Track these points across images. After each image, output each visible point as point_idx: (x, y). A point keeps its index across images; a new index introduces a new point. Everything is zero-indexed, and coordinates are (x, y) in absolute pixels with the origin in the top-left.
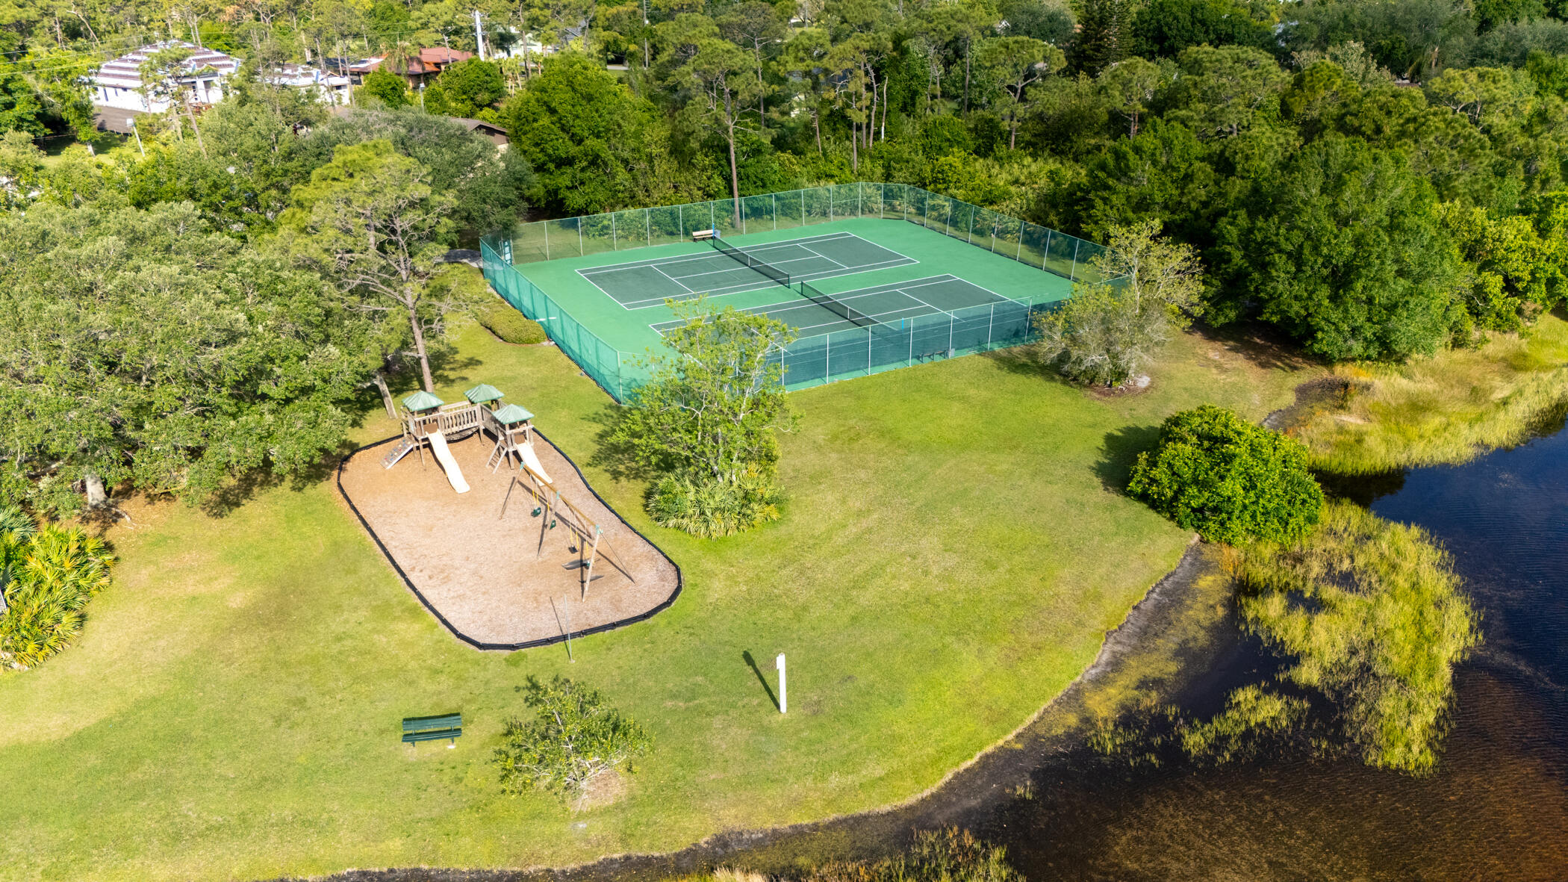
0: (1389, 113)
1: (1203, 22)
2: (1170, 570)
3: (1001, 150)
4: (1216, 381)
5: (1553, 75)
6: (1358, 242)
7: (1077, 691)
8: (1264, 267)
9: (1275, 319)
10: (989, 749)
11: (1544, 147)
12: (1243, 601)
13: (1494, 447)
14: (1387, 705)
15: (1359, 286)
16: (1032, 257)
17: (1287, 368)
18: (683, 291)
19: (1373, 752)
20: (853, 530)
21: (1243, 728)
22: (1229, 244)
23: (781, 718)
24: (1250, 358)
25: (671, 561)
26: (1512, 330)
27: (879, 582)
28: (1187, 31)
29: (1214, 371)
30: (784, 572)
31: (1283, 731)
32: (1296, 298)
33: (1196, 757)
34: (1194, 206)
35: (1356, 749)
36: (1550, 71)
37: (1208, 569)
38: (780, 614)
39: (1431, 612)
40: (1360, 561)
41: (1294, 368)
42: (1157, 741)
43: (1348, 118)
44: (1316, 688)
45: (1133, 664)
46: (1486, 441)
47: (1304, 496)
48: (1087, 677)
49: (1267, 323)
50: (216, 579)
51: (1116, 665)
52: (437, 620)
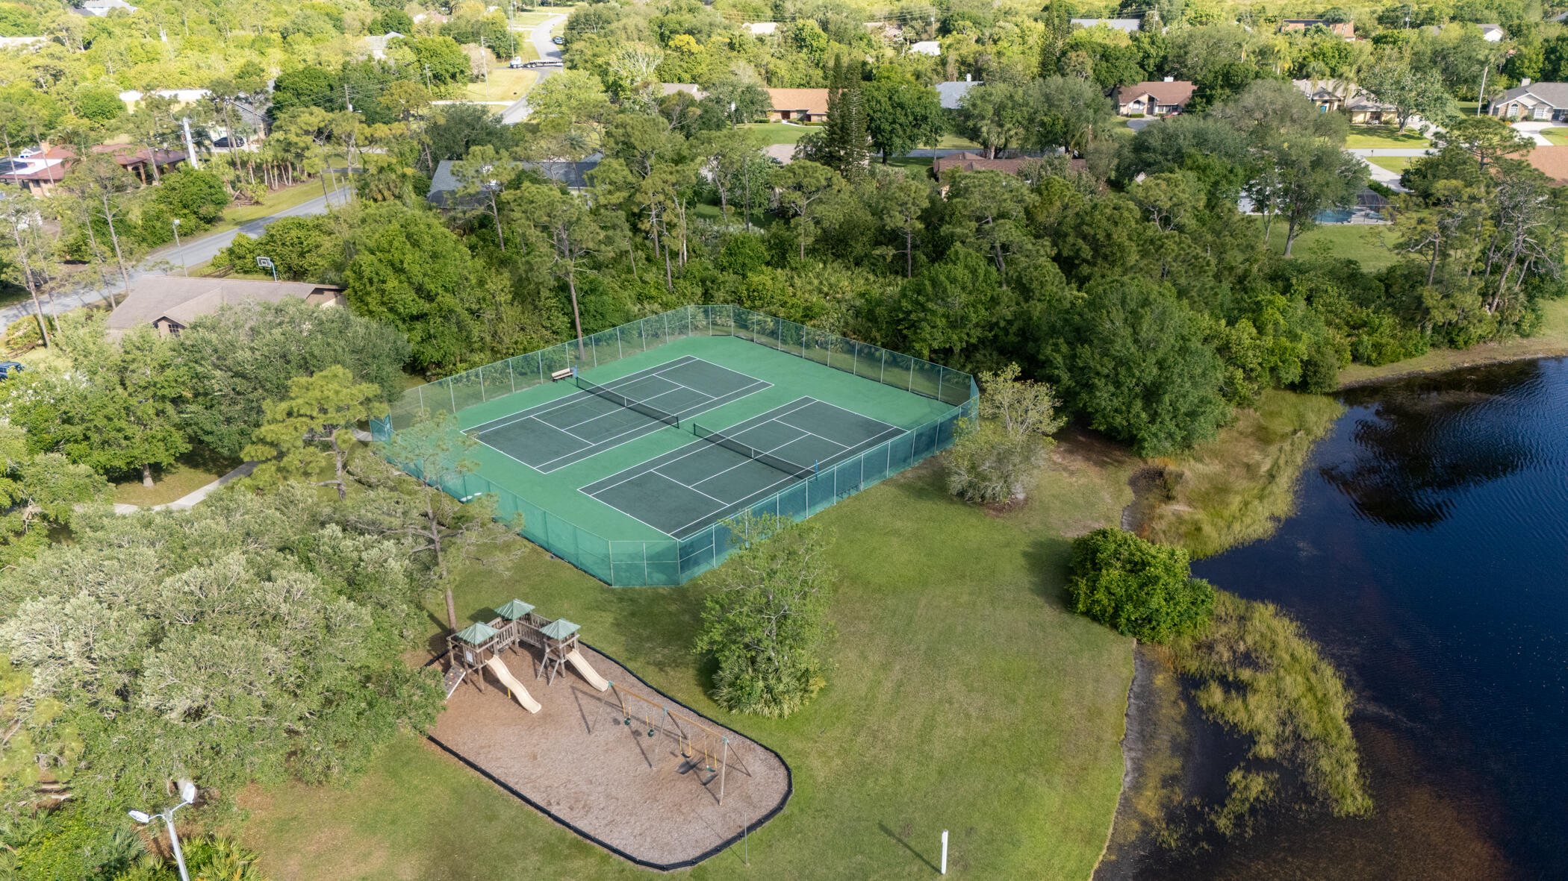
0: (1116, 224)
1: (901, 106)
2: (1132, 677)
3: (793, 260)
4: (1071, 485)
5: (1208, 172)
6: (1161, 364)
7: (1126, 799)
8: (1090, 388)
9: (1102, 428)
10: (1096, 866)
11: (1227, 244)
12: (1193, 692)
13: (1283, 517)
14: (1325, 764)
15: (1167, 398)
16: (866, 370)
17: (1116, 464)
18: (582, 445)
19: (1334, 805)
20: (888, 685)
21: (1247, 805)
22: (1057, 368)
23: (944, 878)
24: (1088, 459)
25: (767, 749)
26: (1249, 406)
27: (937, 732)
28: (890, 114)
29: (1065, 474)
30: (860, 740)
31: (1273, 801)
32: (1116, 411)
33: (1231, 837)
34: (1002, 324)
35: (1322, 804)
36: (1205, 168)
37: (1155, 668)
38: (882, 781)
39: (1313, 677)
40: (1249, 640)
41: (1121, 463)
42: (1200, 830)
43: (1085, 227)
44: (1275, 759)
45: (1151, 767)
46: (1277, 514)
47: (1203, 597)
48: (1127, 785)
49: (1096, 431)
50: (370, 854)
51: (1139, 769)
52: (606, 851)
